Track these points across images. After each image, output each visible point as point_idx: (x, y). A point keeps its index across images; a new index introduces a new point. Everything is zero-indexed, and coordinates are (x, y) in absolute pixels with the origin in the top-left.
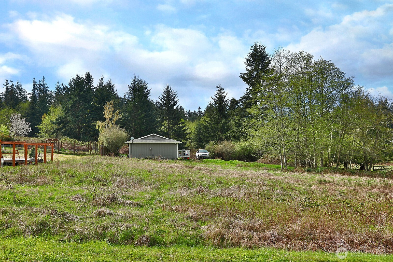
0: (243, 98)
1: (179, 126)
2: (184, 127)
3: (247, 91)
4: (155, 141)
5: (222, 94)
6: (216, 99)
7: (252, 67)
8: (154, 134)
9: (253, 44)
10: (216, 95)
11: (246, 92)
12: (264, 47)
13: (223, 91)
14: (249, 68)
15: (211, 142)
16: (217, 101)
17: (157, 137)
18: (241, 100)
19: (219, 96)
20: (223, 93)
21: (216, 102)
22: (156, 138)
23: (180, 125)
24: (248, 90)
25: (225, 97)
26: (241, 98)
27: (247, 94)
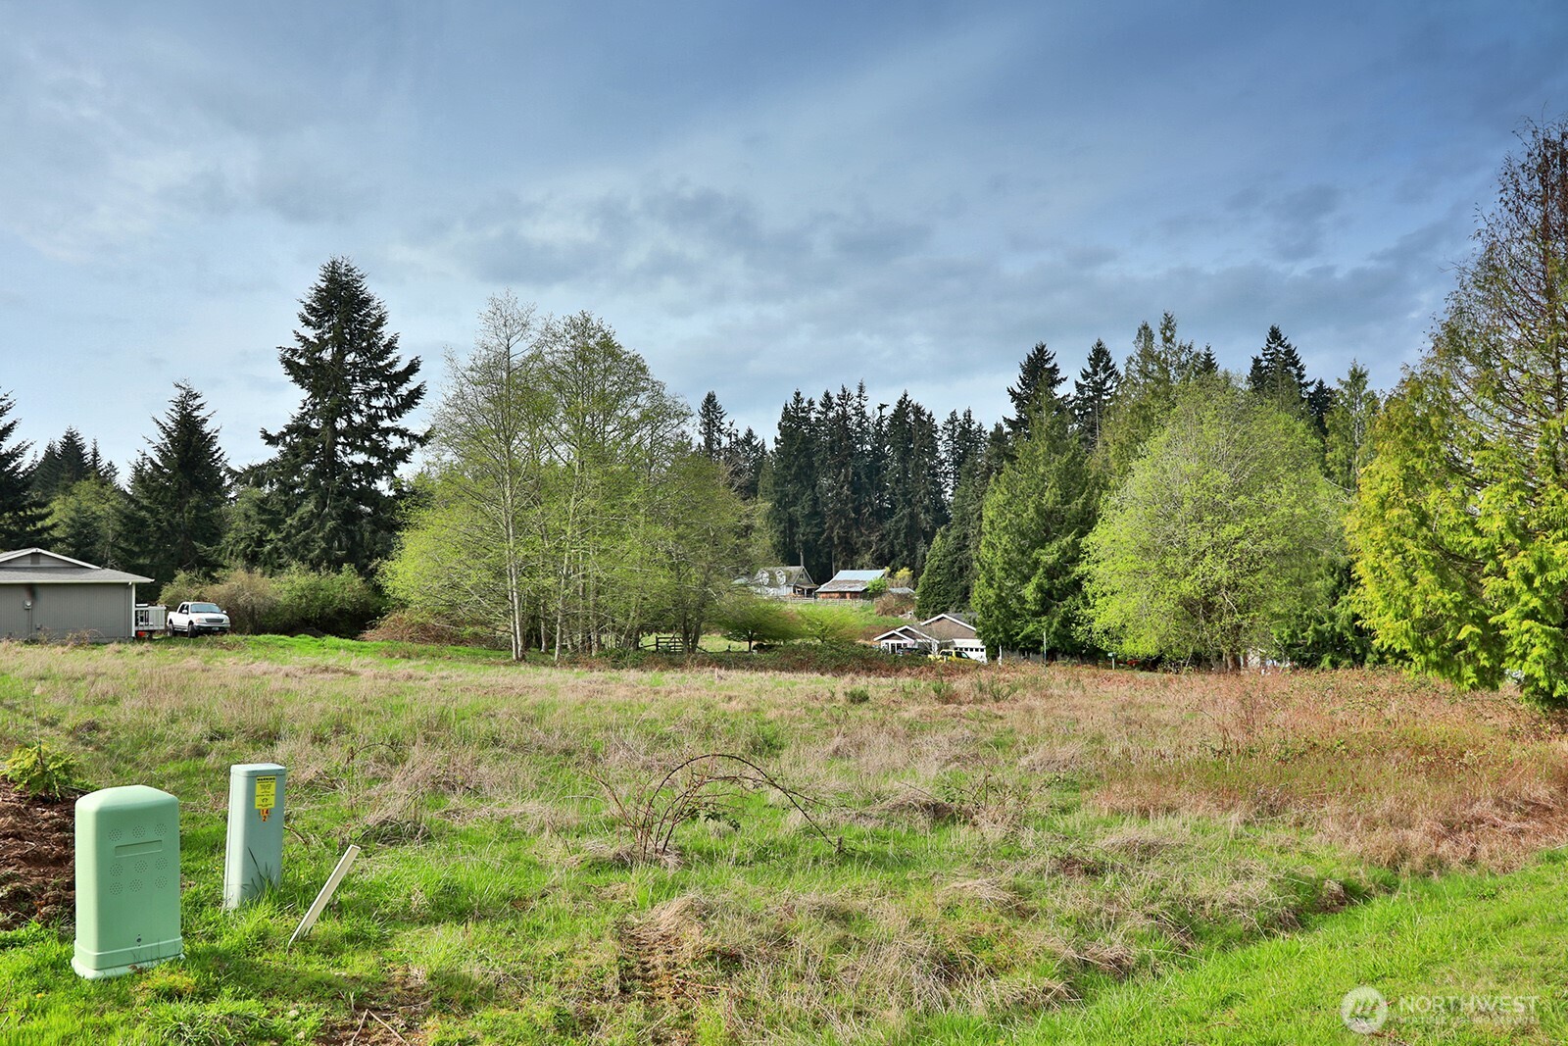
0: (290, 430)
1: (21, 513)
2: (43, 517)
3: (302, 408)
4: (52, 575)
5: (195, 410)
6: (172, 425)
7: (320, 331)
8: (40, 550)
9: (327, 261)
10: (172, 410)
11: (297, 413)
12: (360, 273)
13: (198, 402)
14: (310, 334)
15: (181, 576)
16: (175, 431)
17: (51, 561)
18: (283, 435)
19: (182, 416)
20: (198, 408)
21: (169, 435)
22: (44, 563)
23: (25, 512)
24: (305, 404)
25: (204, 421)
26: (285, 430)
27: (302, 417)
